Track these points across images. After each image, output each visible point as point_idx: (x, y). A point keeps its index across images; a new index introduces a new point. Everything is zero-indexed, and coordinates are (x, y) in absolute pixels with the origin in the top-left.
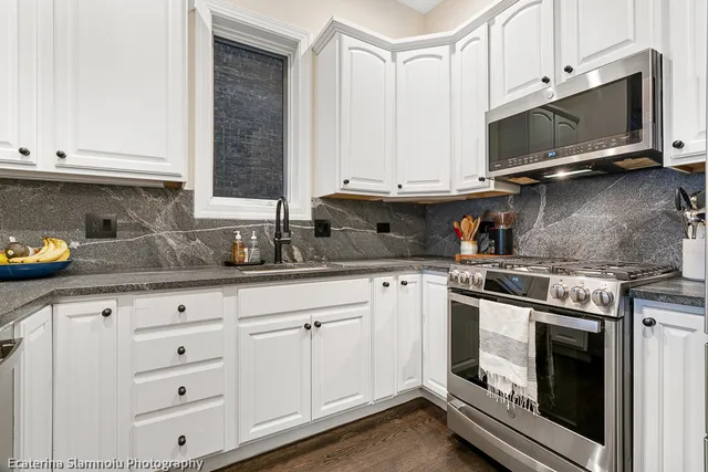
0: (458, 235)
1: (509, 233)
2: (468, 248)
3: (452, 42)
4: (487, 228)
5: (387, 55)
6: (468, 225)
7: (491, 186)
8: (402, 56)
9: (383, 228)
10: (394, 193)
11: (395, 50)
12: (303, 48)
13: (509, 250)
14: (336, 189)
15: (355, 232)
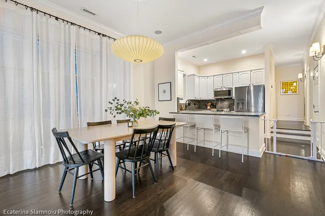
0: (207, 106)
1: (215, 105)
2: (209, 107)
3: (208, 77)
4: (213, 105)
6: (209, 104)
7: (214, 99)
9: (195, 104)
10: (199, 99)
11: (199, 77)
14: (194, 99)
15: (192, 105)
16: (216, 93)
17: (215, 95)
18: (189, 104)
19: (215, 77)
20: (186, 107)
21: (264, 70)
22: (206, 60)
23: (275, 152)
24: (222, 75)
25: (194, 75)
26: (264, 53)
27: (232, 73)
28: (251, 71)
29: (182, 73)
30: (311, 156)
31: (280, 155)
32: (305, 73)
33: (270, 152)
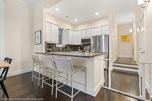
0: (78, 48)
1: (83, 48)
2: (79, 50)
3: (78, 31)
4: (81, 48)
5: (72, 31)
6: (79, 47)
7: (81, 44)
8: (74, 31)
9: (71, 48)
10: (73, 45)
11: (73, 31)
12: (64, 29)
13: (83, 50)
14: (68, 44)
15: (69, 48)
16: (83, 41)
17: (82, 42)
18: (66, 48)
19: (82, 31)
20: (63, 49)
21: (108, 26)
22: (76, 20)
23: (110, 88)
24: (86, 29)
25: (68, 29)
26: (108, 16)
27: (91, 28)
28: (102, 26)
29: (58, 26)
30: (140, 96)
31: (114, 92)
32: (134, 29)
33: (106, 87)
